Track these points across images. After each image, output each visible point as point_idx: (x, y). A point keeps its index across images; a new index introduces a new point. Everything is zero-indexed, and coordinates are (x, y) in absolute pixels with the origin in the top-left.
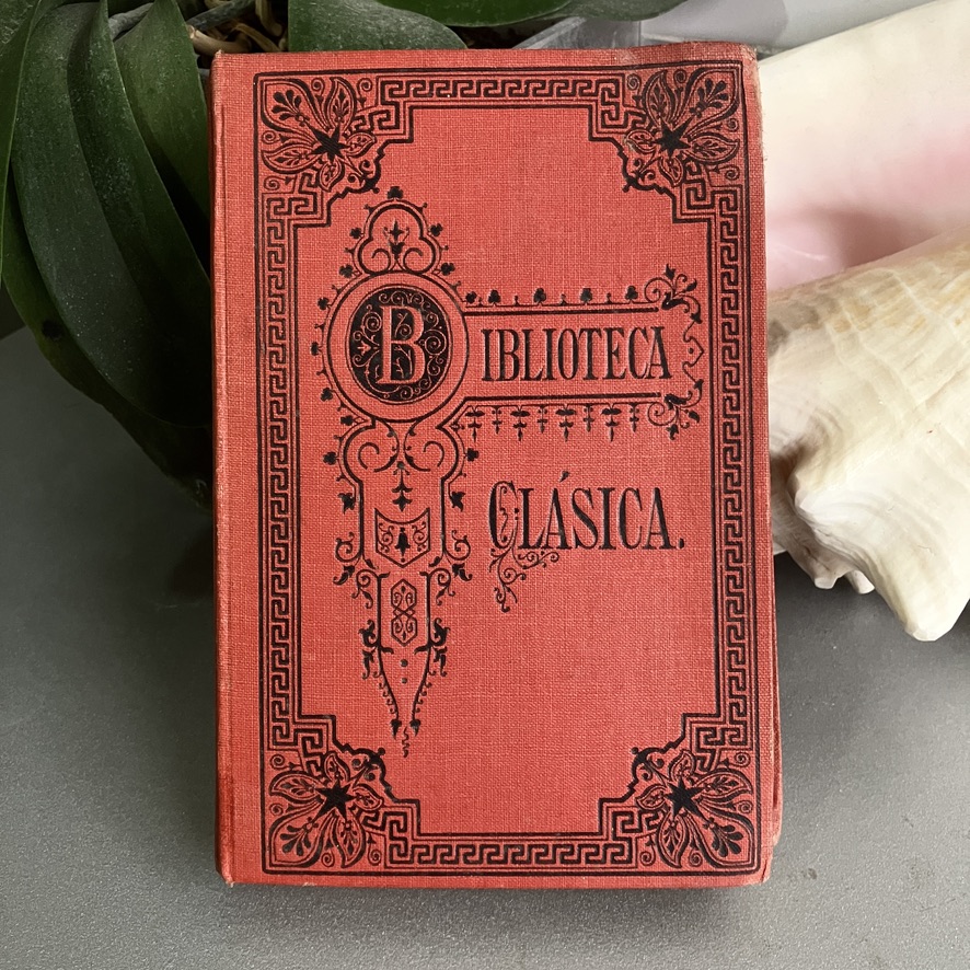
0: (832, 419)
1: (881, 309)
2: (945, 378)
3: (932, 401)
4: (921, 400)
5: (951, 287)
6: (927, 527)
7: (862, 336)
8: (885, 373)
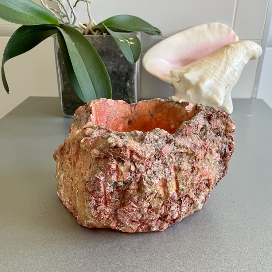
0: (202, 77)
1: (202, 63)
2: (214, 69)
3: (214, 72)
4: (212, 72)
5: (211, 59)
6: (216, 90)
7: (202, 66)
8: (207, 70)
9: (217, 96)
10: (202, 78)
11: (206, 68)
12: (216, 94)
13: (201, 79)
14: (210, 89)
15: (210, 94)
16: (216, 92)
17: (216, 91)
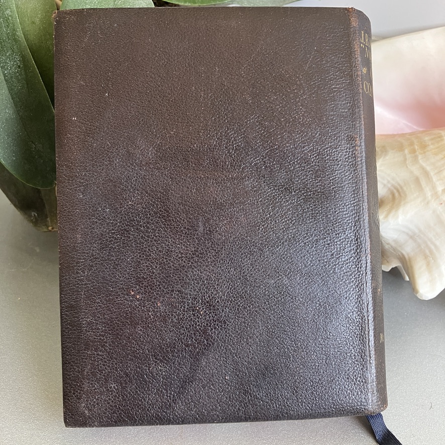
1: (431, 147)
4: (440, 189)
7: (420, 157)
8: (426, 174)
9: (428, 264)
10: (397, 194)
11: (428, 168)
12: (426, 257)
13: (393, 195)
14: (412, 237)
15: (408, 250)
16: (427, 252)
17: (431, 251)
